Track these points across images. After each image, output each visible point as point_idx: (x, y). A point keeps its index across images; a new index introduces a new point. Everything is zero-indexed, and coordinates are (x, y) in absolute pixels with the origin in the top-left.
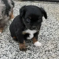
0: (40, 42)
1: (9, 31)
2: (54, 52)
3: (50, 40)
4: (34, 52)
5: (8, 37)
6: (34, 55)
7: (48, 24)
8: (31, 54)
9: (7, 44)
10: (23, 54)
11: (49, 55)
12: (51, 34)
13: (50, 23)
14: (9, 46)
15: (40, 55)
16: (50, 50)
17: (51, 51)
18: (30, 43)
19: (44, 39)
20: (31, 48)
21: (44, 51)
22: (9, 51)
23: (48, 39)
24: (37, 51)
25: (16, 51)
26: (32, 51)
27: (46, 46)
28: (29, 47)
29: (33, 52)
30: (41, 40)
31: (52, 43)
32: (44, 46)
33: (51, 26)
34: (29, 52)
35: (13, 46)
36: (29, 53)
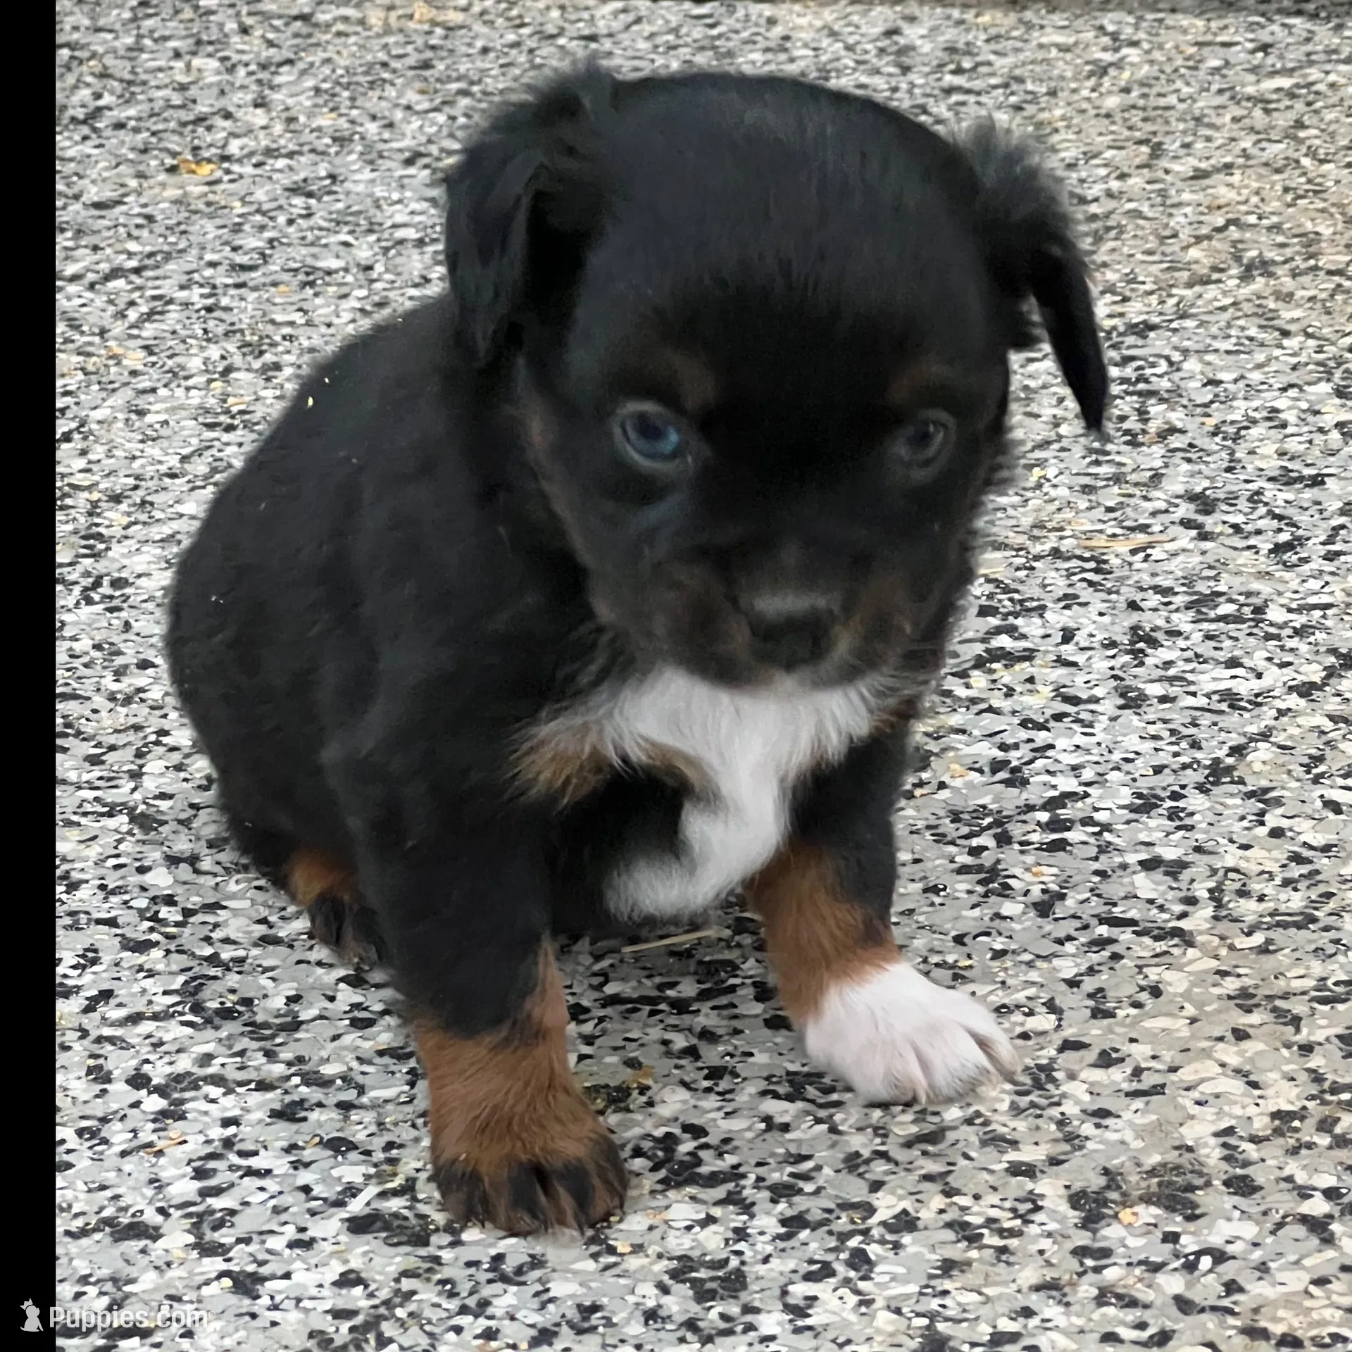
0: (958, 977)
1: (183, 736)
2: (1318, 1206)
3: (1198, 921)
4: (814, 1244)
5: (161, 879)
6: (798, 1311)
7: (1140, 511)
8: (735, 1283)
9: (120, 1064)
10: (544, 1299)
11: (1172, 1283)
12: (1218, 772)
13: (1205, 504)
14: (174, 1113)
15: (960, 1296)
16: (1212, 1154)
17: (1242, 1186)
18: (706, 1018)
19: (1044, 908)
20: (721, 1126)
21: (1050, 1188)
22: (176, 1237)
23: (1145, 885)
24: (887, 1205)
25: (358, 1226)
26: (767, 1221)
27: (1107, 1060)
28: (673, 1102)
29: (794, 1224)
30: (972, 918)
31: (1245, 1000)
32: (1042, 1076)
33: (1218, 567)
34: (680, 1243)
35: (289, 1113)
36: (683, 1268)
